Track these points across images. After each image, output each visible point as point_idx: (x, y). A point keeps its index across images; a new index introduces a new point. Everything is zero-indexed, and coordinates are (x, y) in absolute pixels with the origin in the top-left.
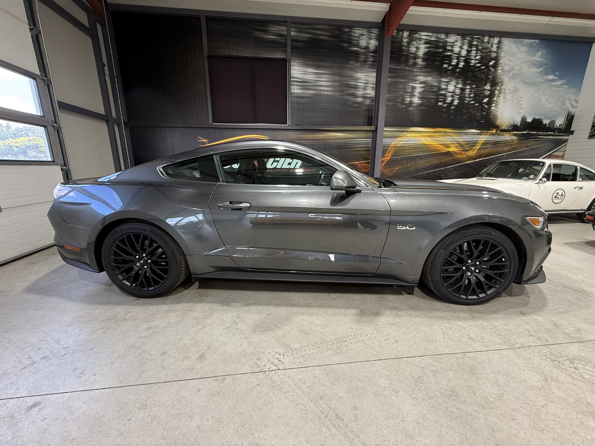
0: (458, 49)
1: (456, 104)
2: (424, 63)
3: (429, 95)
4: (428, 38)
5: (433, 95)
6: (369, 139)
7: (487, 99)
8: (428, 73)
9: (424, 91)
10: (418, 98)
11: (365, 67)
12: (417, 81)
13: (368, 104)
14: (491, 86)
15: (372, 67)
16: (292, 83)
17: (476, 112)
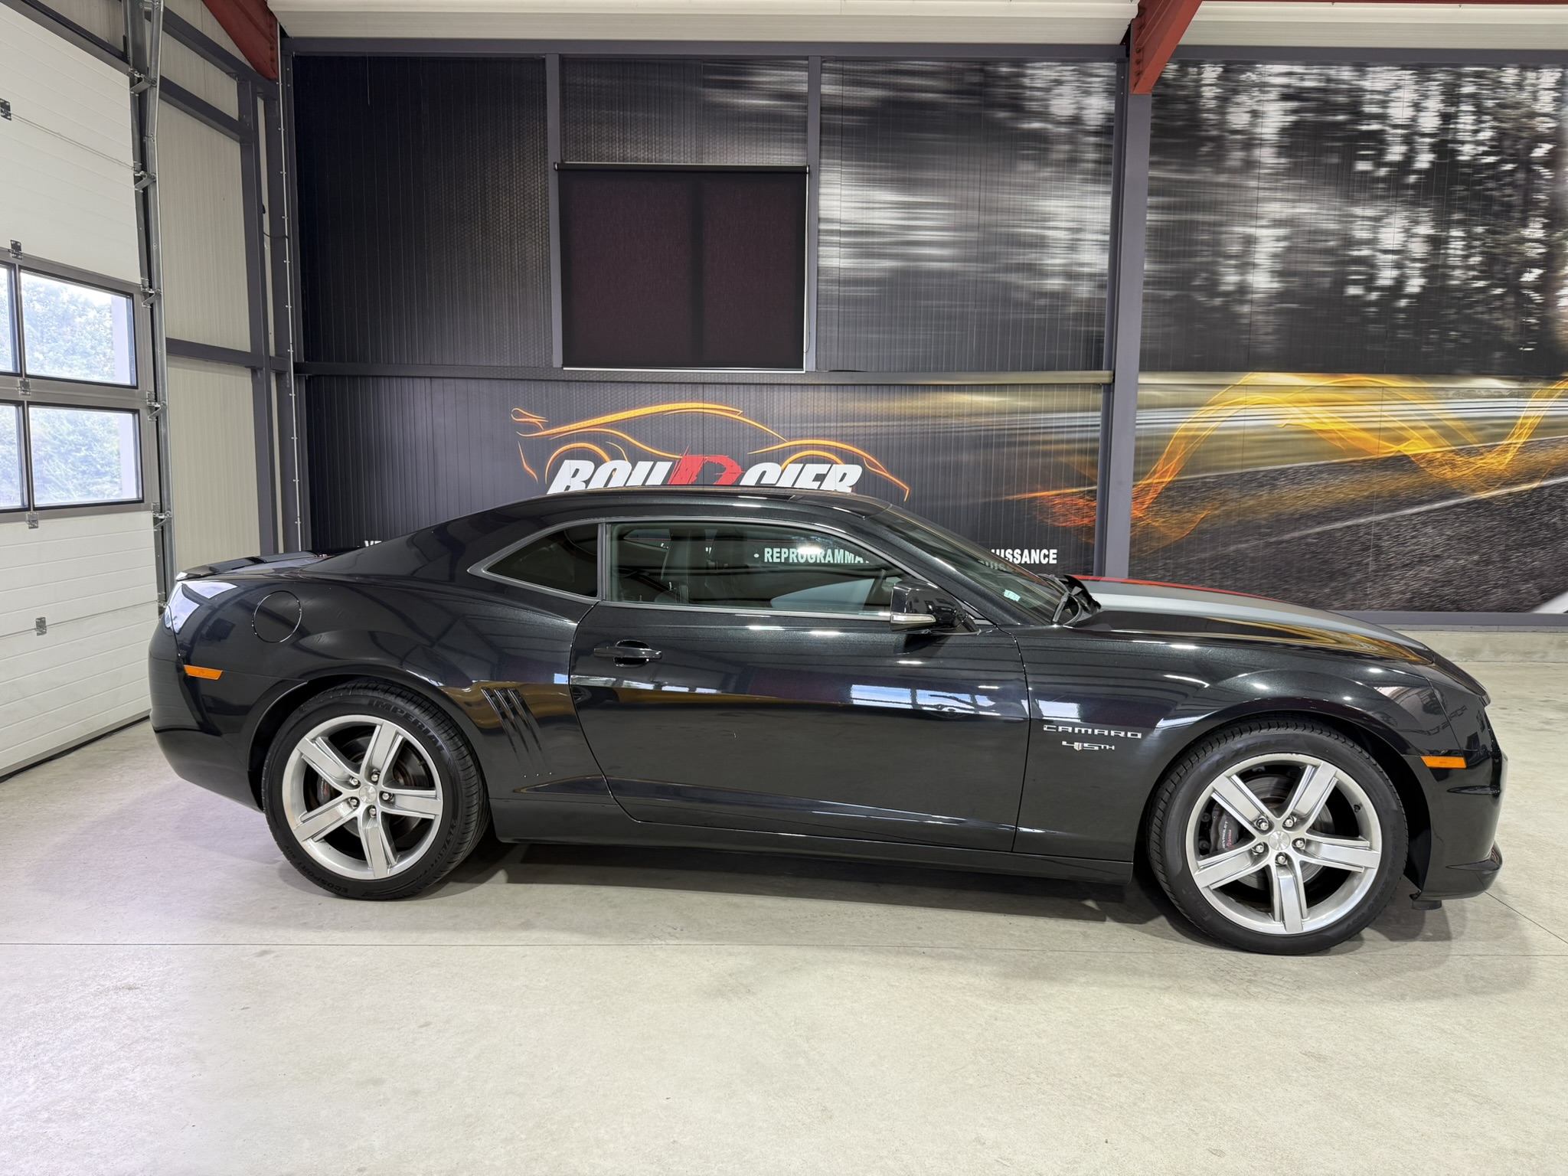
0: (1409, 112)
1: (1416, 290)
2: (1283, 160)
3: (1308, 262)
4: (1294, 82)
5: (1325, 263)
6: (1090, 414)
7: (1537, 272)
8: (1301, 193)
9: (1289, 250)
10: (1268, 274)
11: (1069, 179)
12: (1262, 218)
13: (1085, 295)
14: (1545, 226)
15: (1096, 177)
16: (821, 237)
17: (1496, 315)
